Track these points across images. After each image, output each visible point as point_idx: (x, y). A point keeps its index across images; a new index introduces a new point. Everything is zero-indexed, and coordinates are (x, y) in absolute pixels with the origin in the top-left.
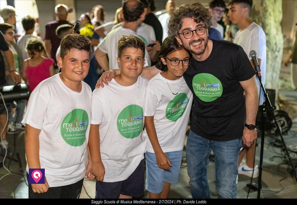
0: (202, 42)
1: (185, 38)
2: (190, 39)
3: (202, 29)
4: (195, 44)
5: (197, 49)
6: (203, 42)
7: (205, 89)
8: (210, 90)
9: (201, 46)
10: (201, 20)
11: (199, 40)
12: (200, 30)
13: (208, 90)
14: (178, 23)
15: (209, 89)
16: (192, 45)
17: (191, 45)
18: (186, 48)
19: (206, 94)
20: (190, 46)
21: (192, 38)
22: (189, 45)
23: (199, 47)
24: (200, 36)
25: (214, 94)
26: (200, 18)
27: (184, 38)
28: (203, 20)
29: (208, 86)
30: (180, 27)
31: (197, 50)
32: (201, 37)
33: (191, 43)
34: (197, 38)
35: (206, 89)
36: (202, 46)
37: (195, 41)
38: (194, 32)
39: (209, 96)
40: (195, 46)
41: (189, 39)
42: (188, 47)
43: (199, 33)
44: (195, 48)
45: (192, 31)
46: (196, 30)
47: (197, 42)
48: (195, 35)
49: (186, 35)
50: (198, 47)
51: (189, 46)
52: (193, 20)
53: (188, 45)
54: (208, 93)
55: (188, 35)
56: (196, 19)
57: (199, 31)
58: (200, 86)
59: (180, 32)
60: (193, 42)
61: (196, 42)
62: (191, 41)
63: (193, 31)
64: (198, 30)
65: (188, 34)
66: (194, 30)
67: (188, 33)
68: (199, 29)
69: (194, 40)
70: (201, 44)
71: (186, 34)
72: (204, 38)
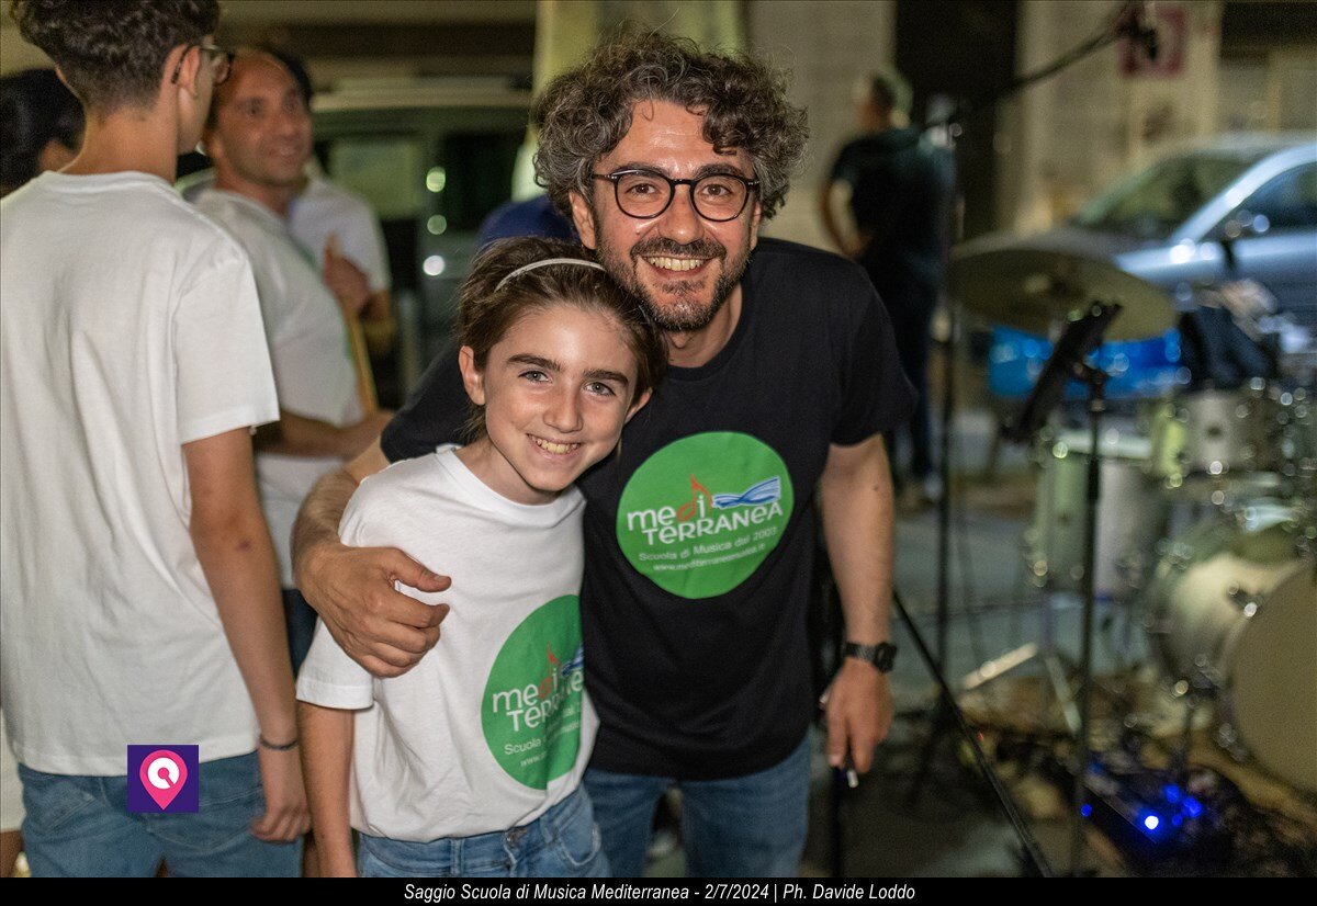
0: (710, 260)
2: (648, 223)
3: (730, 193)
4: (668, 260)
5: (670, 288)
6: (715, 263)
9: (693, 278)
11: (696, 247)
12: (714, 190)
16: (647, 259)
17: (641, 261)
20: (635, 262)
21: (658, 224)
22: (632, 255)
23: (684, 282)
24: (711, 225)
30: (611, 143)
31: (668, 295)
33: (640, 249)
34: (684, 233)
36: (702, 283)
37: (668, 245)
38: (681, 190)
40: (662, 271)
41: (641, 226)
42: (622, 266)
43: (709, 205)
44: (664, 280)
45: (673, 184)
46: (692, 184)
47: (682, 255)
48: (681, 209)
49: (630, 195)
50: (675, 279)
51: (630, 263)
53: (626, 258)
55: (643, 197)
57: (711, 199)
58: (673, 514)
60: (657, 247)
61: (677, 251)
62: (647, 238)
63: (679, 182)
64: (706, 191)
65: (645, 191)
66: (685, 182)
67: (642, 189)
68: (710, 187)
69: (666, 234)
71: (629, 190)
72: (726, 244)
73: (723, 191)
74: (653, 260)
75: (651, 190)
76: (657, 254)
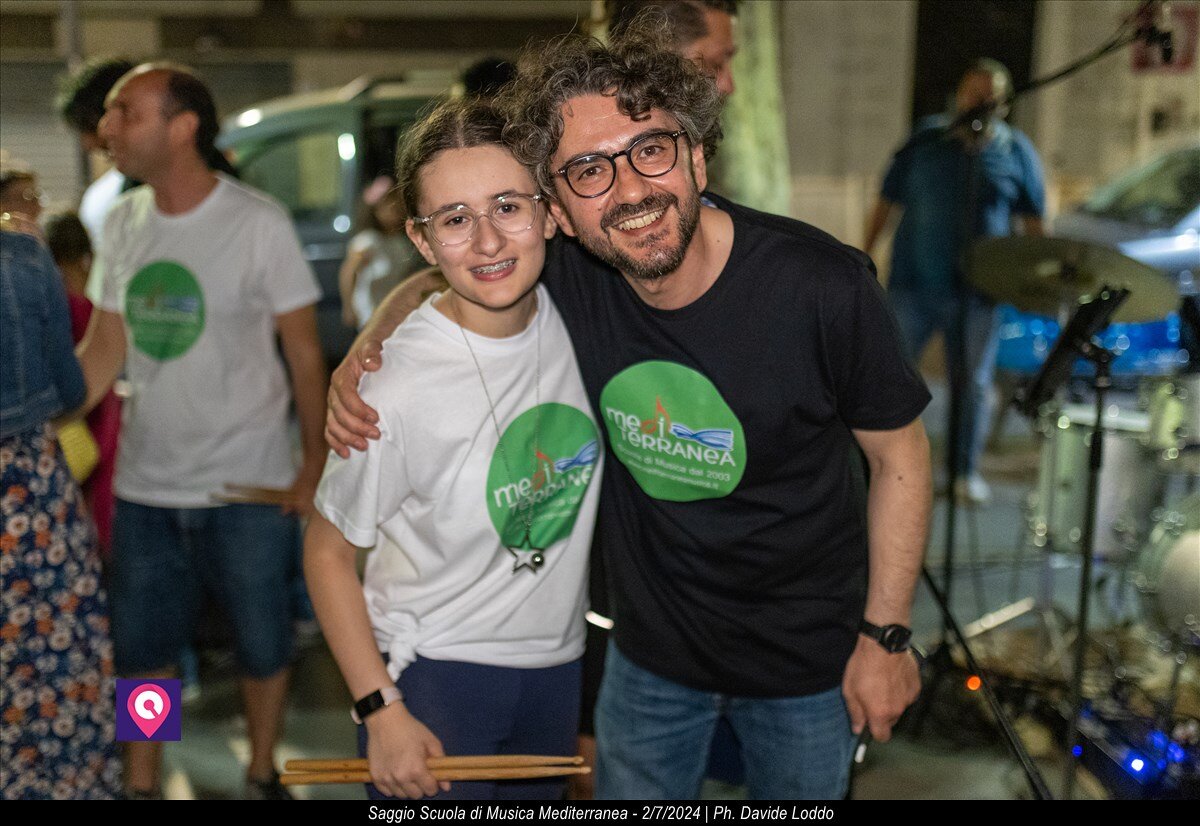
0: (666, 209)
1: (581, 196)
2: (607, 195)
3: (663, 149)
4: (631, 221)
5: (642, 244)
6: (672, 212)
7: (656, 446)
8: (682, 451)
9: (659, 229)
10: (656, 98)
11: (648, 203)
12: (650, 151)
13: (672, 449)
14: (542, 123)
15: (678, 448)
16: (616, 227)
17: (612, 231)
18: (591, 246)
19: (662, 468)
20: (608, 233)
21: (612, 195)
22: (603, 228)
23: (652, 236)
24: (653, 181)
25: (700, 473)
26: (653, 93)
27: (575, 197)
28: (662, 102)
29: (680, 434)
30: (554, 146)
31: (643, 251)
32: (659, 186)
33: (607, 222)
34: (634, 195)
35: (664, 444)
36: (667, 232)
37: (626, 209)
38: (621, 161)
39: (674, 478)
40: (631, 232)
41: (600, 202)
42: (598, 240)
43: (650, 165)
44: (634, 239)
45: (612, 159)
46: (627, 153)
47: (641, 214)
48: (627, 176)
49: (582, 181)
50: (643, 236)
51: (604, 236)
52: (612, 102)
53: (600, 233)
54: (670, 466)
55: (596, 178)
56: (625, 96)
57: (650, 160)
58: (638, 424)
59: (555, 168)
60: (618, 213)
61: (635, 212)
62: (608, 210)
63: (616, 155)
64: (643, 154)
65: (594, 173)
66: (622, 153)
67: (591, 172)
68: (645, 150)
69: (620, 202)
70: (659, 220)
71: (580, 177)
72: (673, 194)
73: (657, 150)
74: (621, 226)
75: (598, 170)
76: (621, 220)
